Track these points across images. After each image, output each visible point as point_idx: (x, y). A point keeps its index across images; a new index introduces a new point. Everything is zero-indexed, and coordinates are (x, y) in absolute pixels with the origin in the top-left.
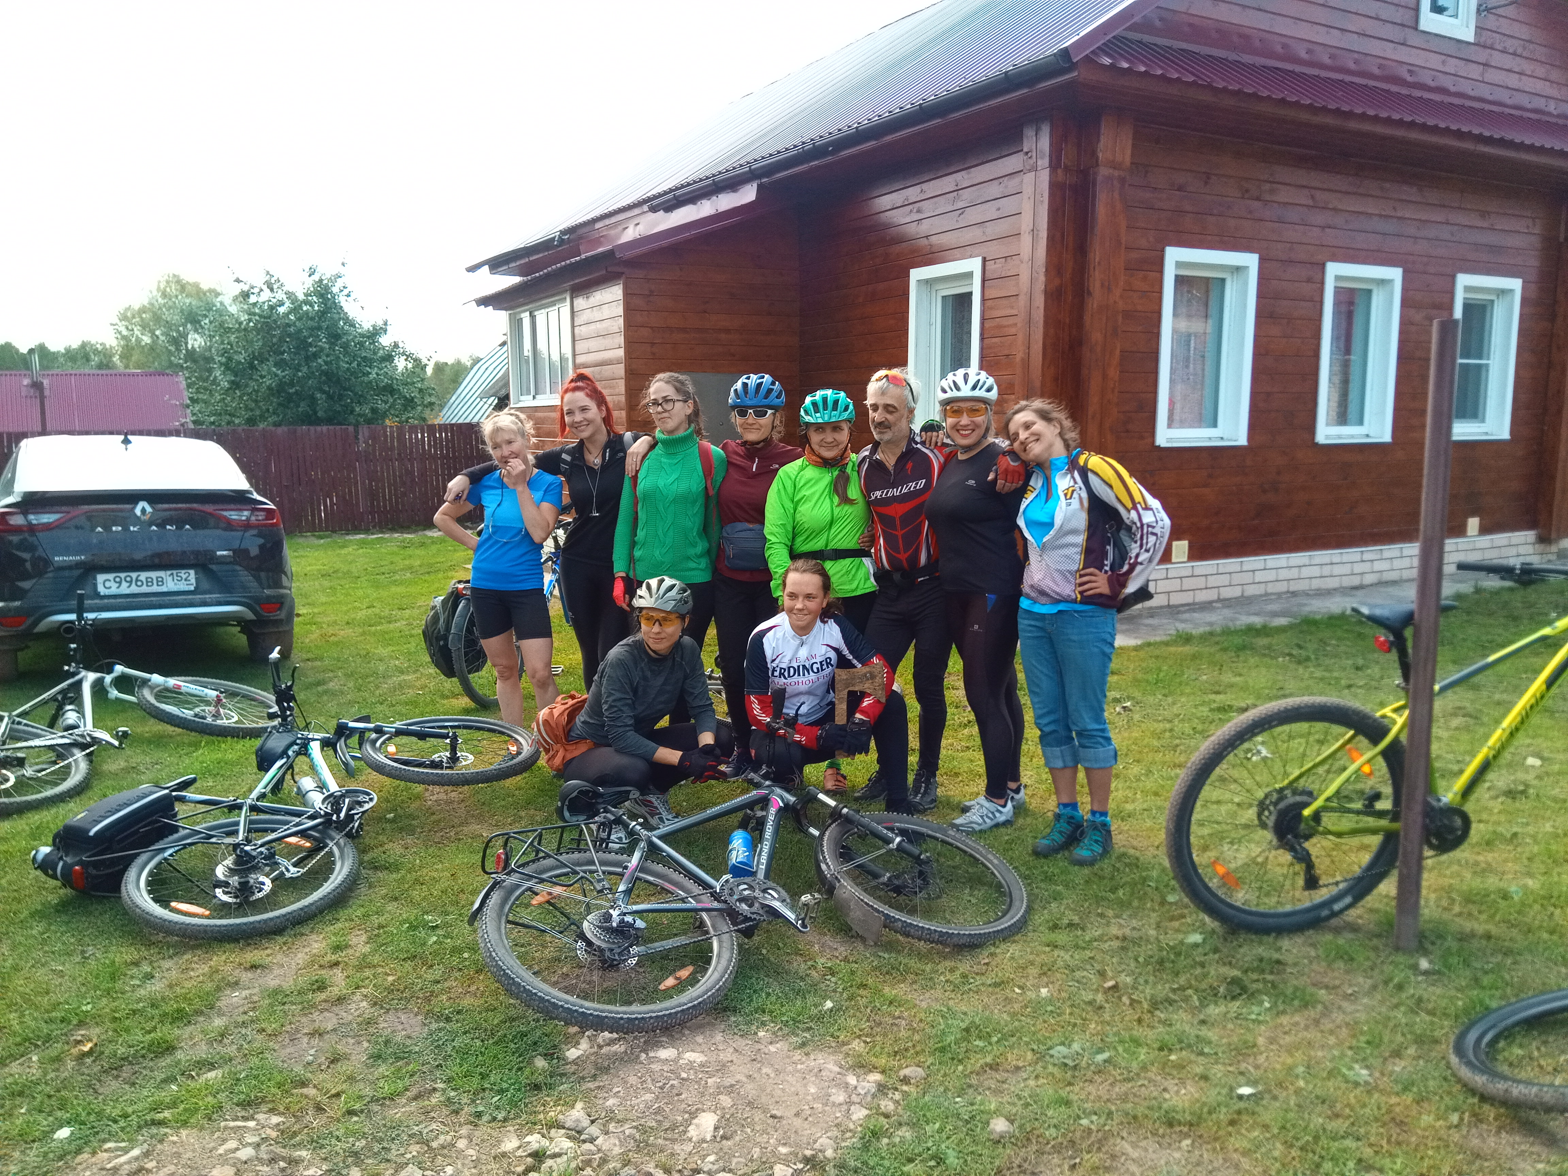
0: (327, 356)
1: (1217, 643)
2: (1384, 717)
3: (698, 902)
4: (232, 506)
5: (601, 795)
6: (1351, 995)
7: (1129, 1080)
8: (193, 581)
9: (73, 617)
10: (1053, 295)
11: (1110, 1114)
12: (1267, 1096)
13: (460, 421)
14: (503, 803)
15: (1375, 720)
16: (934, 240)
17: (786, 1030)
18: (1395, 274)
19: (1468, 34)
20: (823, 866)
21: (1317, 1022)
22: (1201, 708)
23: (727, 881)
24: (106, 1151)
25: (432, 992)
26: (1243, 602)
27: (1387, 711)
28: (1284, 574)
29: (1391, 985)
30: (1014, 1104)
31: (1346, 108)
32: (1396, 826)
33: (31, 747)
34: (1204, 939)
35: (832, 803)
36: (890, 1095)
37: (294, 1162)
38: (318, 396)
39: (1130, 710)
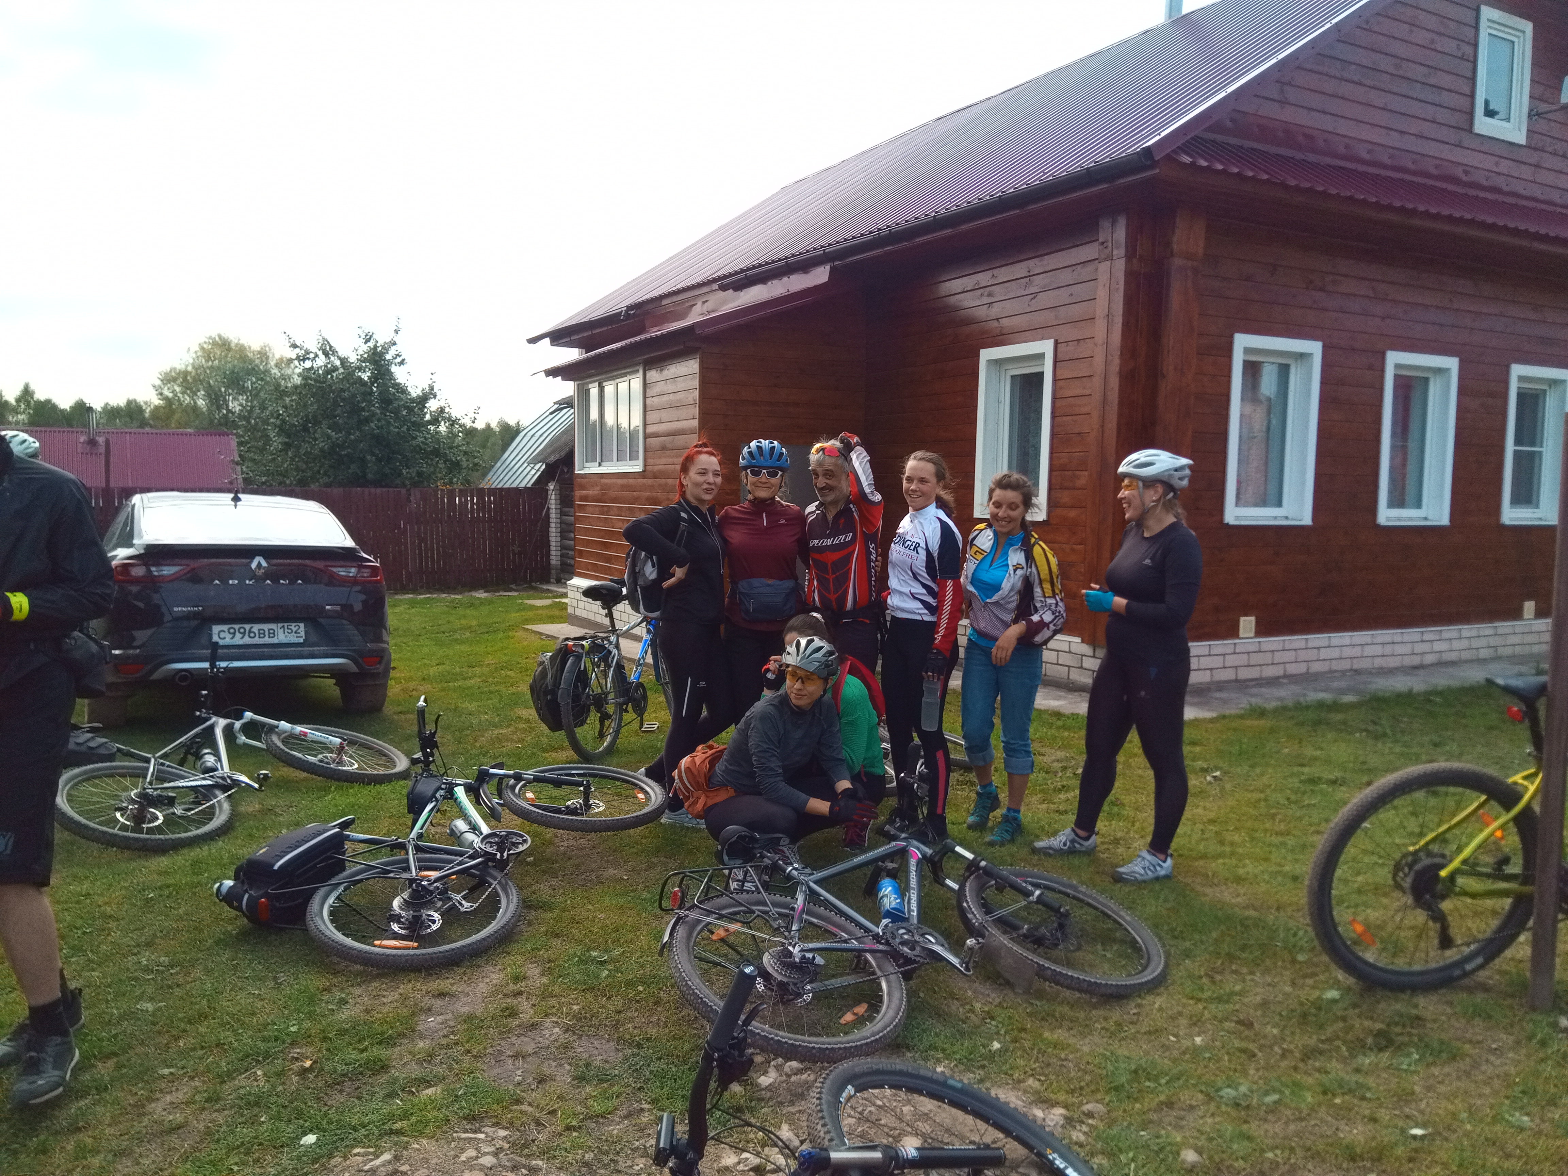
0: (379, 420)
1: (1292, 718)
2: (1515, 783)
3: (860, 943)
4: (342, 563)
5: (756, 840)
6: (1496, 1049)
7: (1301, 1119)
8: (303, 634)
9: (206, 665)
10: (1128, 377)
11: (1292, 1149)
12: (1437, 1138)
13: (507, 486)
14: (633, 850)
15: (1508, 786)
16: (1004, 322)
17: (962, 1067)
18: (1452, 363)
19: (1520, 137)
20: (970, 916)
21: (1468, 1074)
22: (1290, 780)
23: (886, 926)
24: (355, 1155)
25: (618, 1021)
26: (1308, 678)
27: (1518, 778)
28: (1348, 652)
29: (1535, 1041)
30: (1197, 1138)
31: (1410, 206)
32: (1527, 889)
33: (179, 787)
34: (1342, 995)
35: (970, 856)
36: (1078, 1128)
37: (534, 1170)
38: (369, 457)
39: (1220, 780)
